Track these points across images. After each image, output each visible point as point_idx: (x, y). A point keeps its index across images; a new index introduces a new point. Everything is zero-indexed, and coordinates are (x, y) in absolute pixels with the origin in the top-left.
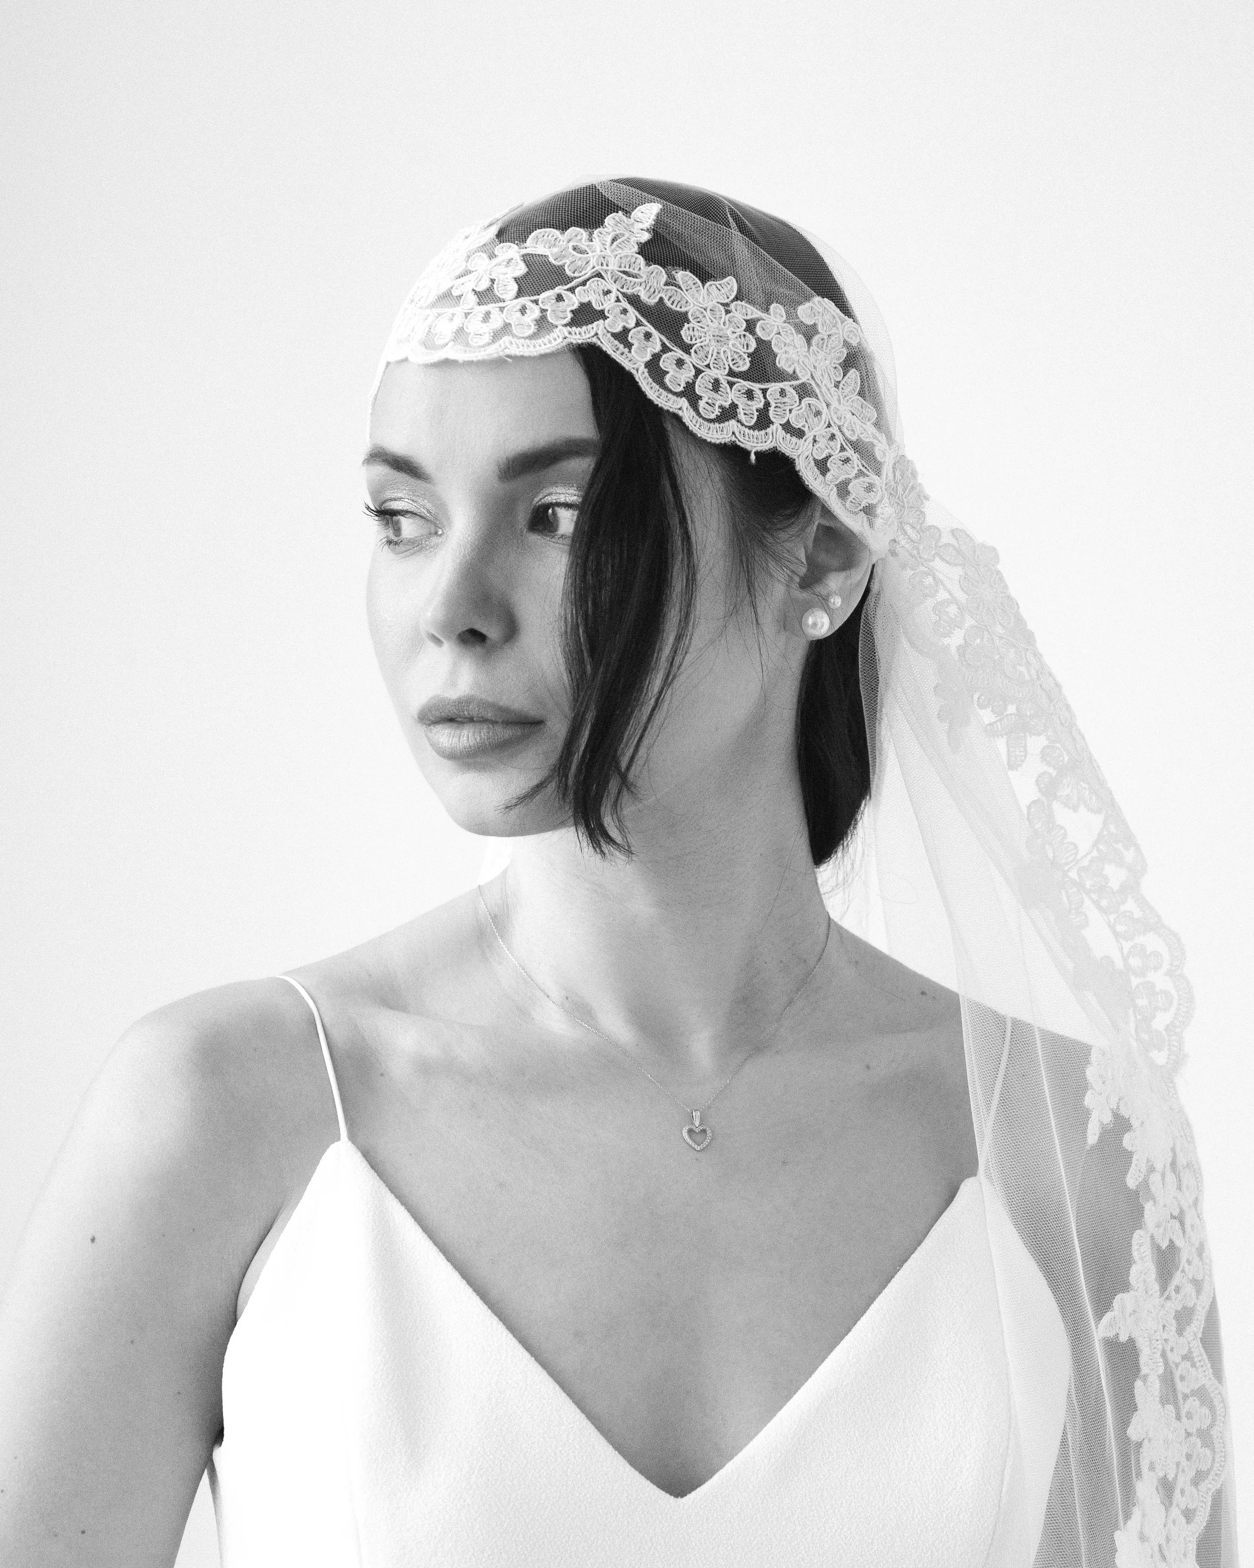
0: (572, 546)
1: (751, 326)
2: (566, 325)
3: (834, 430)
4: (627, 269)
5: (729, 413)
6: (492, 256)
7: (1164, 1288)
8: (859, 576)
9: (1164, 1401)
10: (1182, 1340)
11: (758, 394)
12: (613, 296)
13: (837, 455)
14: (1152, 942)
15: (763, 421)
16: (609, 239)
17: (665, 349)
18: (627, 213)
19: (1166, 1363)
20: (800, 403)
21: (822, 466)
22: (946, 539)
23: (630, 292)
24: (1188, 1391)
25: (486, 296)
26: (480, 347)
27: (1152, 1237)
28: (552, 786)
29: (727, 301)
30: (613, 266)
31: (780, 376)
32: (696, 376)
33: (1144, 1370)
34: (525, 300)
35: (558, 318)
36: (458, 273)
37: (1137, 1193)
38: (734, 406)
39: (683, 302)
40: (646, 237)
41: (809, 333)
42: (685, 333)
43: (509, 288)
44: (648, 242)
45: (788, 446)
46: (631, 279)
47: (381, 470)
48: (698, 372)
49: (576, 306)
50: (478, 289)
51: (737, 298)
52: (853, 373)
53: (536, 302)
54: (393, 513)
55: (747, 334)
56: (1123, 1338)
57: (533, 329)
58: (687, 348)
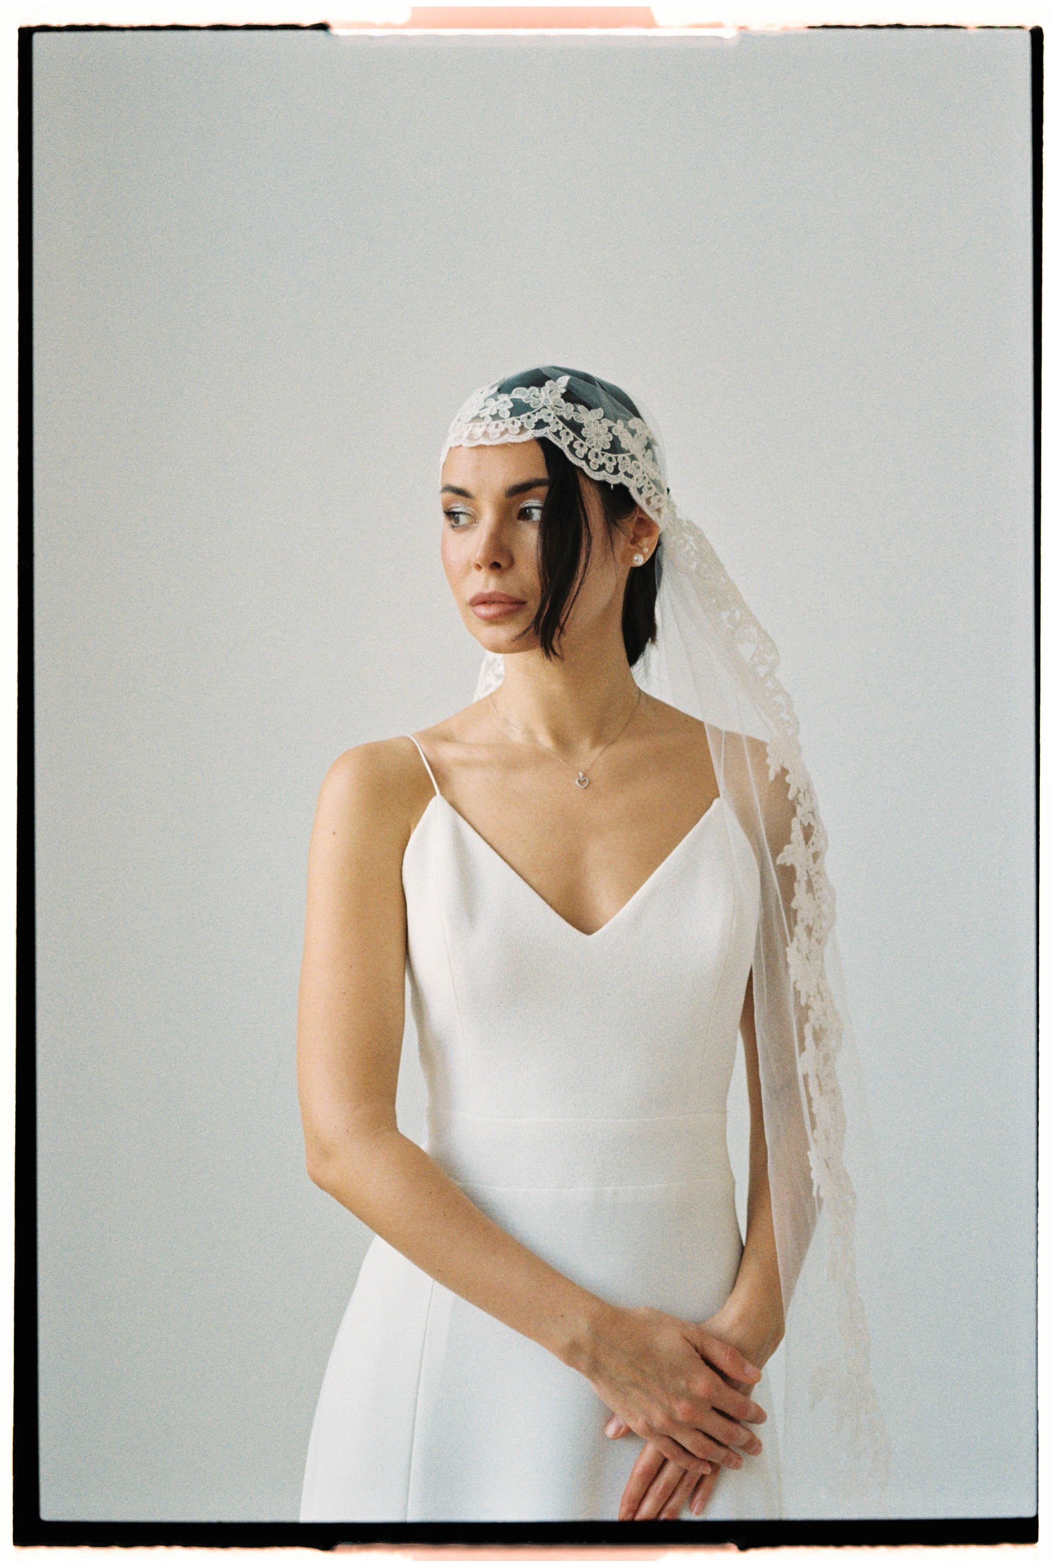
0: (540, 525)
1: (610, 430)
2: (533, 429)
3: (645, 475)
4: (557, 405)
5: (602, 467)
6: (497, 400)
7: (807, 843)
8: (655, 539)
9: (808, 892)
10: (815, 865)
11: (614, 459)
12: (552, 416)
13: (646, 486)
14: (780, 699)
15: (616, 471)
16: (548, 391)
17: (575, 439)
18: (555, 380)
19: (809, 875)
20: (631, 463)
21: (640, 491)
22: (685, 524)
23: (559, 414)
24: (818, 887)
25: (495, 417)
26: (495, 439)
27: (801, 822)
28: (532, 630)
29: (599, 418)
30: (551, 403)
31: (623, 451)
32: (589, 451)
33: (798, 878)
34: (514, 418)
35: (528, 426)
36: (481, 408)
37: (792, 802)
38: (604, 465)
39: (582, 419)
40: (564, 391)
41: (633, 433)
42: (583, 432)
43: (506, 413)
44: (565, 393)
45: (626, 482)
46: (559, 409)
47: (449, 495)
48: (589, 449)
49: (536, 421)
50: (492, 414)
51: (604, 417)
52: (649, 450)
53: (519, 419)
54: (455, 513)
55: (609, 433)
56: (788, 864)
57: (518, 431)
58: (584, 439)
